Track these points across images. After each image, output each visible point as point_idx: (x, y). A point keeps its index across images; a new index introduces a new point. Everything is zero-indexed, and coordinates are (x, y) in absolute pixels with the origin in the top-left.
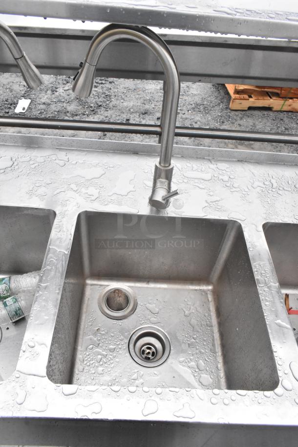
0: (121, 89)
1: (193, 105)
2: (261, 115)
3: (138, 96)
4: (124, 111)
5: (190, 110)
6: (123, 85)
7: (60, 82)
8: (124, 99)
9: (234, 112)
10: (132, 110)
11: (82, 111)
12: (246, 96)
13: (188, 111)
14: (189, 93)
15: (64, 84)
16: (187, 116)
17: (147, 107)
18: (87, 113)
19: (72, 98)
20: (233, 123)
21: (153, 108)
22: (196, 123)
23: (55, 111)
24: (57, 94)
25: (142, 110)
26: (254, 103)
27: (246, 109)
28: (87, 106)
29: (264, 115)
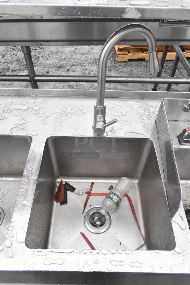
0: (47, 52)
1: (93, 60)
2: (137, 64)
3: (57, 56)
4: (46, 67)
5: (90, 64)
6: (49, 50)
7: (9, 50)
8: (48, 59)
9: (119, 63)
10: (51, 66)
11: (19, 68)
12: (126, 53)
13: (89, 64)
14: (92, 52)
15: (11, 51)
16: (87, 68)
17: (62, 63)
18: (22, 69)
19: (14, 60)
20: (117, 71)
21: (66, 64)
22: (92, 72)
23: (2, 69)
24: (5, 58)
25: (58, 66)
26: (131, 56)
27: (127, 61)
28: (22, 65)
29: (139, 64)
